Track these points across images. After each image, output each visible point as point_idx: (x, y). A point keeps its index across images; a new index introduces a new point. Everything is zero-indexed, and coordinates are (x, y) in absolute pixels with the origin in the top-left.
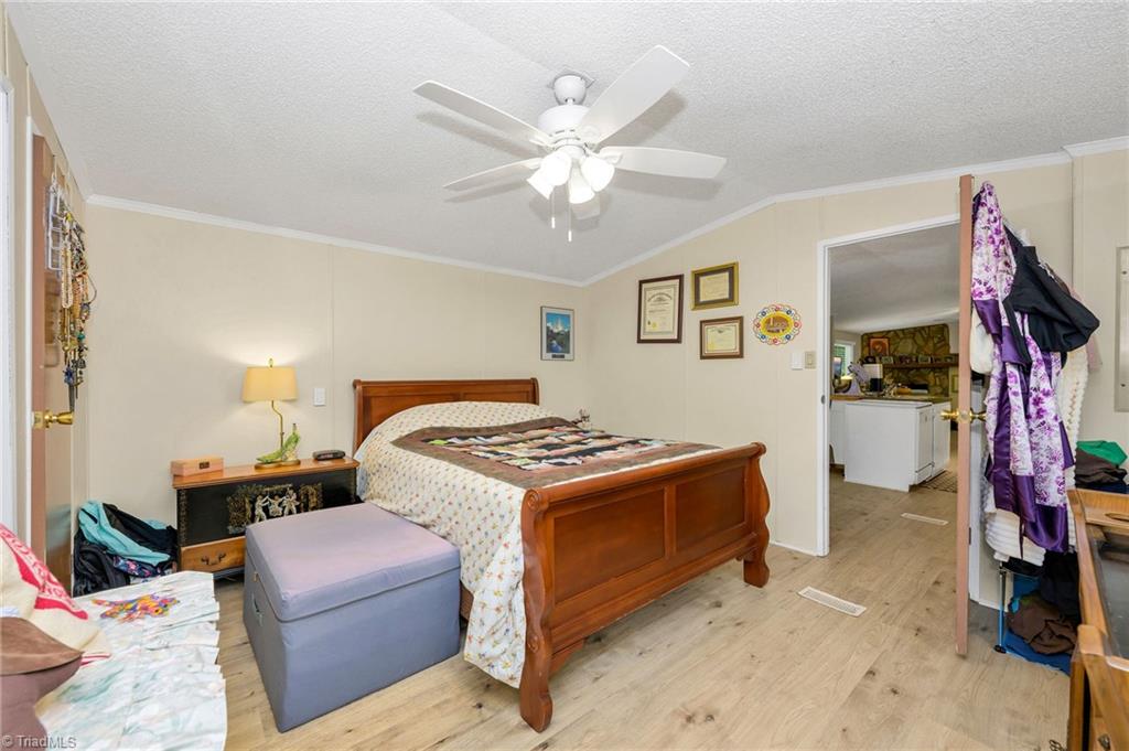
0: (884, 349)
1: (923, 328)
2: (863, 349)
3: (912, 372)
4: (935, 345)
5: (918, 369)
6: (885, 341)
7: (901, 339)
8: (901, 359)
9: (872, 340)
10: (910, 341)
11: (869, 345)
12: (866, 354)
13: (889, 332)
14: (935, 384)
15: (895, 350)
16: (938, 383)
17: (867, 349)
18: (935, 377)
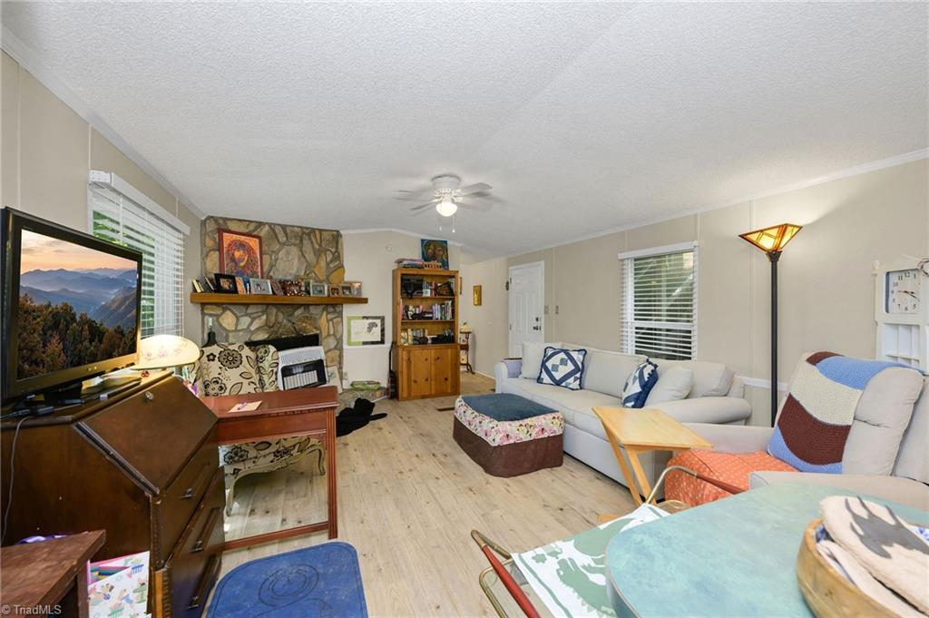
0: (251, 262)
1: (313, 230)
2: (205, 256)
3: (298, 312)
4: (328, 264)
5: (306, 306)
6: (254, 243)
7: (283, 245)
8: (284, 286)
9: (227, 238)
10: (295, 251)
11: (220, 248)
12: (213, 266)
13: (260, 224)
14: (329, 335)
15: (272, 266)
16: (332, 332)
17: (215, 255)
18: (328, 321)
